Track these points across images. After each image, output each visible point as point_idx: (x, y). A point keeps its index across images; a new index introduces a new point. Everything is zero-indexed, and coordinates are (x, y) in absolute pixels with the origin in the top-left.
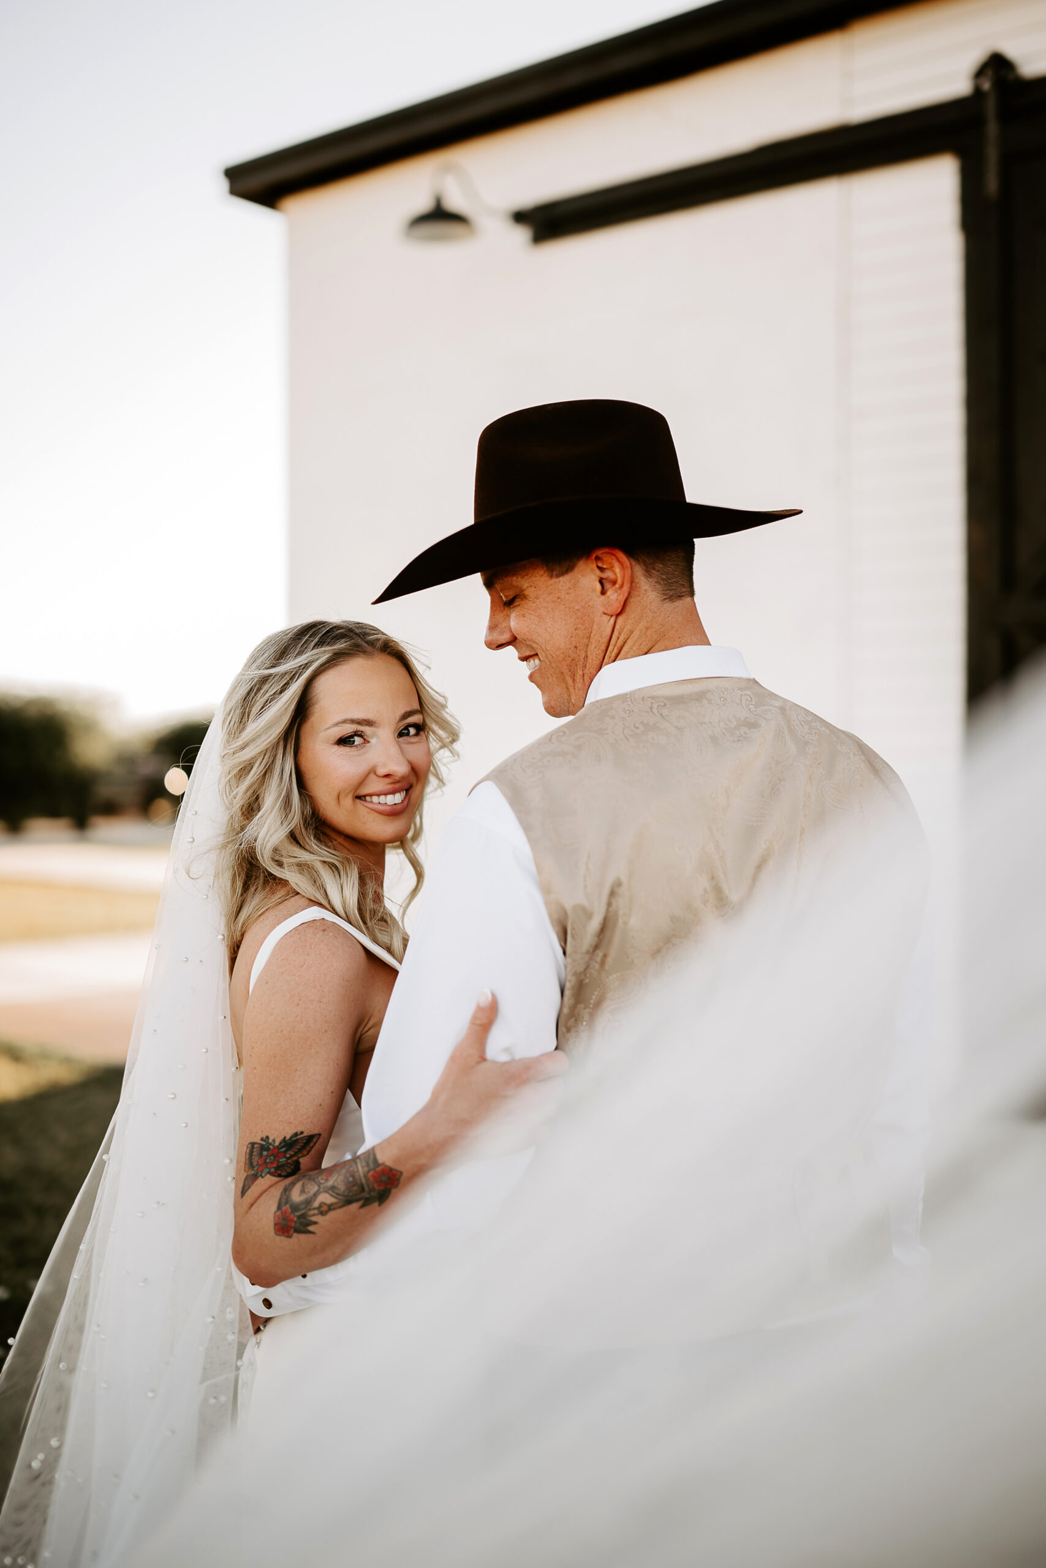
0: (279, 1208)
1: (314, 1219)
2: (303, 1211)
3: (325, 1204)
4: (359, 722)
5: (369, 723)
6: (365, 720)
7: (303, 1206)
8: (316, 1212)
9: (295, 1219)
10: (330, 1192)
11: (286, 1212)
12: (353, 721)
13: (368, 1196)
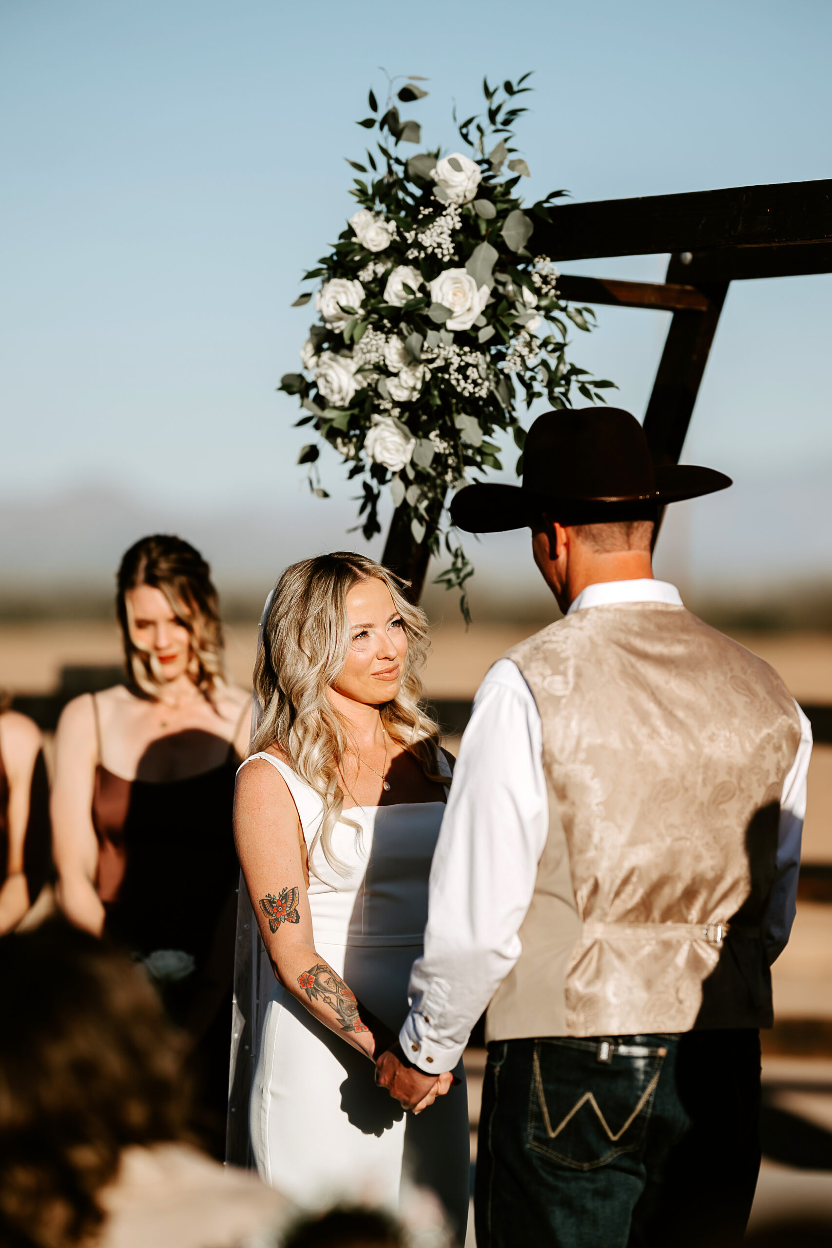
0: (309, 972)
1: (318, 997)
2: (319, 989)
3: (330, 1000)
4: (365, 627)
5: (370, 626)
6: (368, 625)
7: (322, 988)
8: (323, 996)
9: (312, 987)
10: (338, 1000)
11: (311, 979)
12: (361, 626)
13: (346, 1020)
